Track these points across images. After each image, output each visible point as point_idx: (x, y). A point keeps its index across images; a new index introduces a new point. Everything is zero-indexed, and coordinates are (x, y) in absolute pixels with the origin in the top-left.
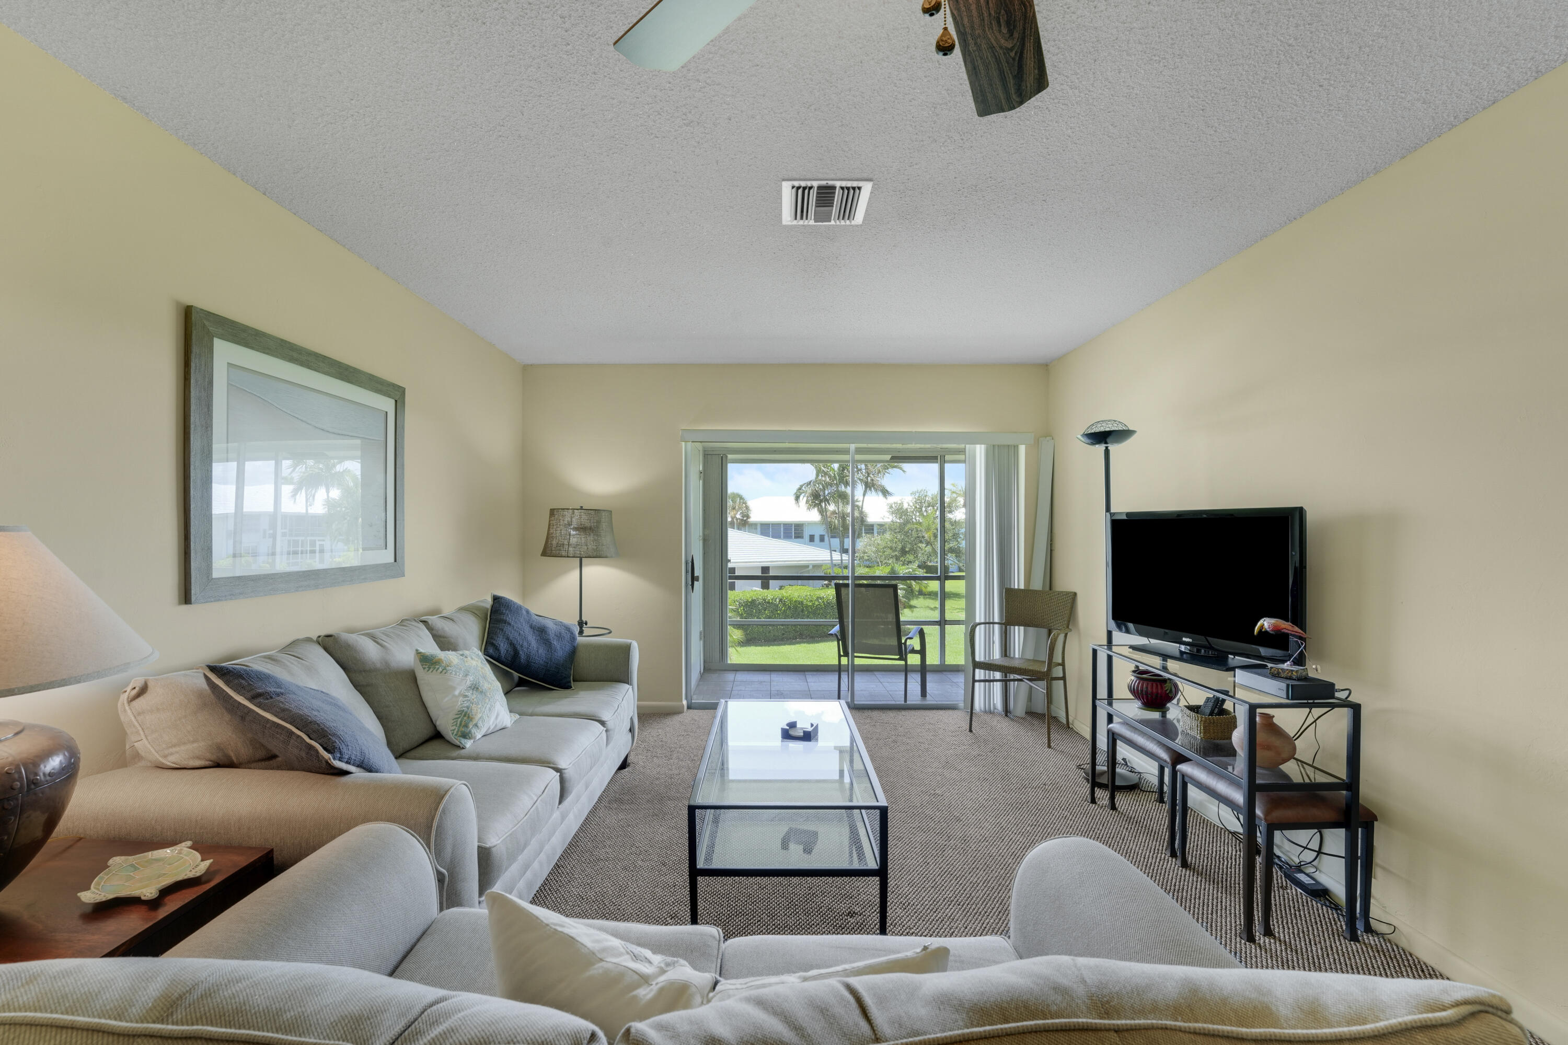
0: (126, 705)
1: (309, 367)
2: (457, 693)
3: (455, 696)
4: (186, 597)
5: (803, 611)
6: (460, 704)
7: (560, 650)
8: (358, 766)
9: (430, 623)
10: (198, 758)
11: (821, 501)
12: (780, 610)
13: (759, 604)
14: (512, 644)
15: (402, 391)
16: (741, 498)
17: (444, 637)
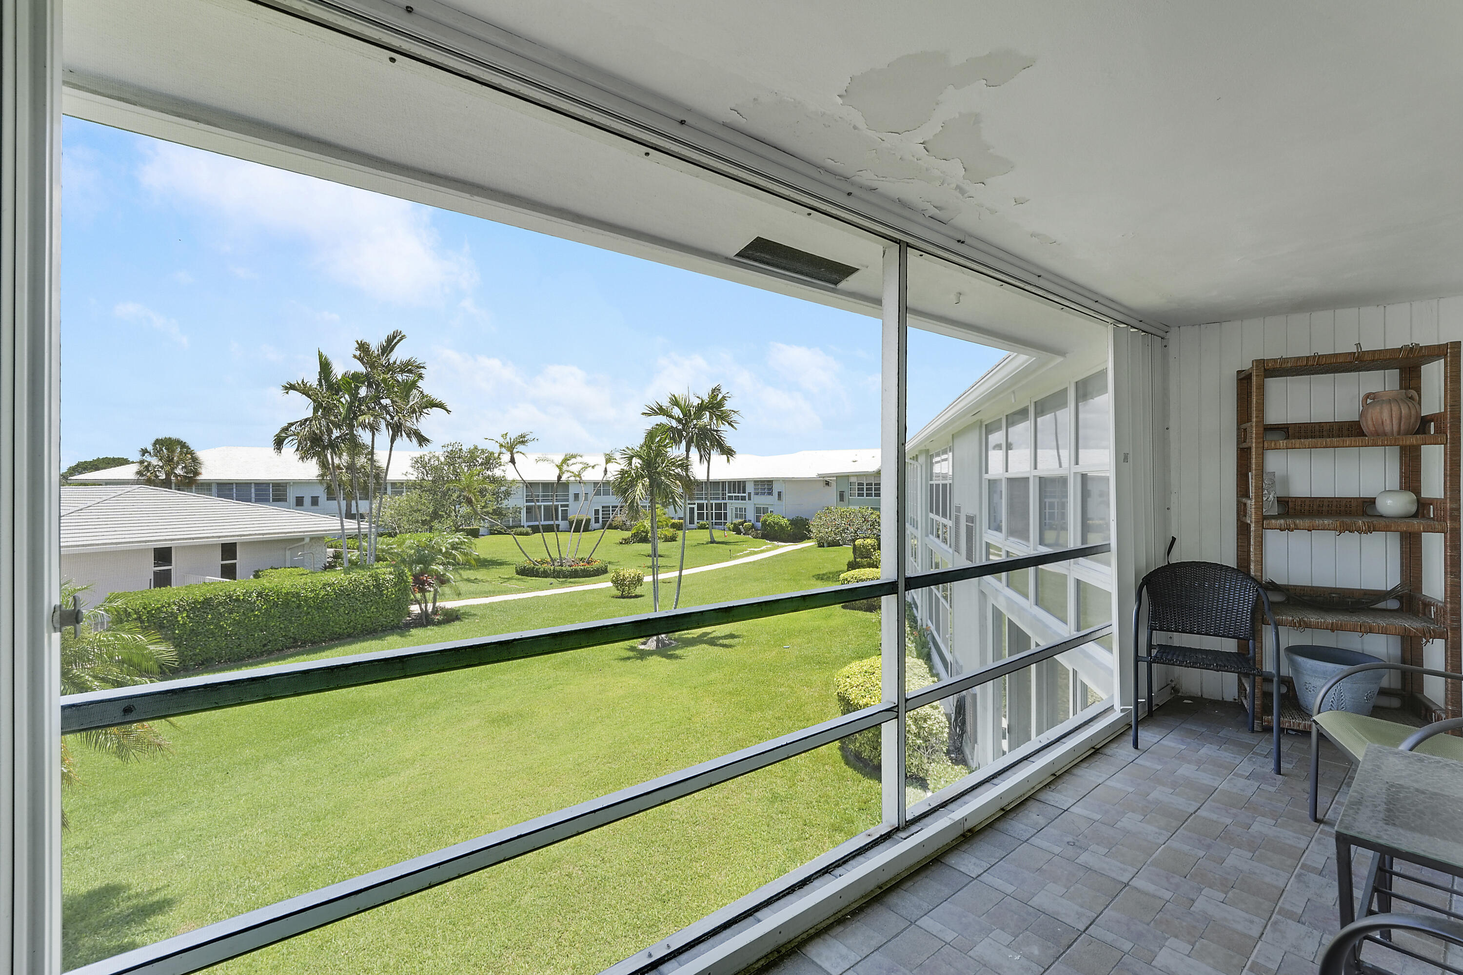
5: (299, 606)
11: (325, 448)
12: (259, 610)
13: (220, 603)
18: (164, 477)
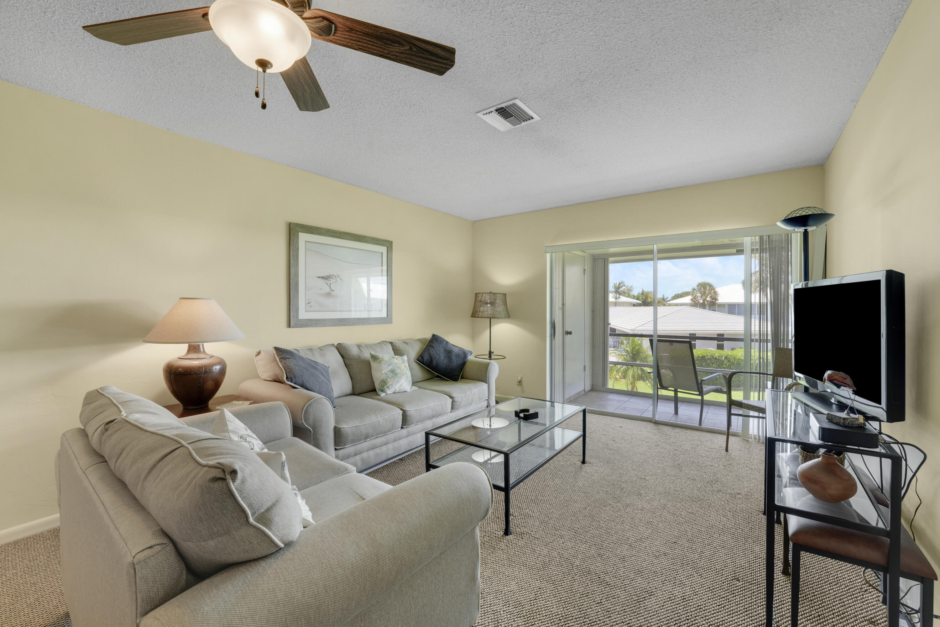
0: (255, 357)
1: (341, 238)
2: (383, 372)
3: (382, 373)
4: (289, 326)
6: (383, 377)
7: (456, 362)
8: (301, 386)
9: (394, 344)
10: (269, 377)
12: (726, 365)
14: (431, 357)
15: (391, 243)
16: (710, 285)
17: (399, 350)
18: (701, 301)
